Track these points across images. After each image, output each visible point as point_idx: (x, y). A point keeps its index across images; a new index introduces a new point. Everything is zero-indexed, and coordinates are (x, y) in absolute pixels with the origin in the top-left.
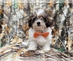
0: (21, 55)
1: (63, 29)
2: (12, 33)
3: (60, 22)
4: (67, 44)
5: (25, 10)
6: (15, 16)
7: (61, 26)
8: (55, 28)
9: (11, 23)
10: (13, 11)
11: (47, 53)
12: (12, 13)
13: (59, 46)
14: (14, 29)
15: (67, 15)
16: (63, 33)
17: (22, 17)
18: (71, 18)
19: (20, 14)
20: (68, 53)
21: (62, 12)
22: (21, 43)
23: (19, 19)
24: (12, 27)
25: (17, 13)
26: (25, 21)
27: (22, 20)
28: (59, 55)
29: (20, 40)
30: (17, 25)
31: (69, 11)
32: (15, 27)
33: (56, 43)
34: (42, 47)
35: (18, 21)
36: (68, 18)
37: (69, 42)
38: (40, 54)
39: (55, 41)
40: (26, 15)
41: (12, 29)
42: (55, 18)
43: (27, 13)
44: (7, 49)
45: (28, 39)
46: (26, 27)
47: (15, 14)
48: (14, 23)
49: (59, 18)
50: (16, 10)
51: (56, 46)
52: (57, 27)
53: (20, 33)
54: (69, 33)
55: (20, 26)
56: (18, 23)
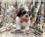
0: (11, 33)
1: (37, 17)
2: (6, 20)
3: (35, 13)
4: (39, 26)
5: (14, 6)
6: (8, 10)
7: (36, 15)
8: (32, 16)
9: (6, 14)
10: (7, 6)
11: (27, 31)
12: (6, 8)
13: (35, 27)
15: (40, 8)
16: (37, 20)
17: (12, 10)
18: (42, 10)
19: (11, 8)
20: (40, 31)
21: (37, 6)
22: (12, 26)
24: (6, 16)
25: (9, 8)
26: (14, 13)
27: (12, 12)
28: (34, 32)
29: (11, 24)
30: (9, 15)
31: (41, 6)
32: (8, 16)
33: (33, 25)
34: (24, 28)
35: (10, 12)
36: (40, 10)
37: (41, 24)
38: (23, 32)
39: (32, 24)
40: (14, 9)
42: (32, 10)
43: (15, 8)
44: (3, 29)
45: (16, 23)
46: (15, 16)
47: (8, 8)
48: (8, 14)
49: (35, 11)
50: (8, 6)
51: (33, 27)
52: (34, 16)
53: (11, 20)
54: (41, 19)
55: (11, 15)
56: (10, 14)
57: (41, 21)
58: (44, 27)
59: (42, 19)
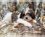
9: (1, 6)
14: (4, 10)
23: (7, 3)
24: (2, 9)
26: (11, 5)
27: (9, 4)
35: (6, 4)
36: (41, 3)
41: (2, 11)
46: (12, 8)
49: (36, 3)
55: (8, 8)
56: (7, 6)
57: (41, 14)
58: (44, 20)
59: (42, 12)
